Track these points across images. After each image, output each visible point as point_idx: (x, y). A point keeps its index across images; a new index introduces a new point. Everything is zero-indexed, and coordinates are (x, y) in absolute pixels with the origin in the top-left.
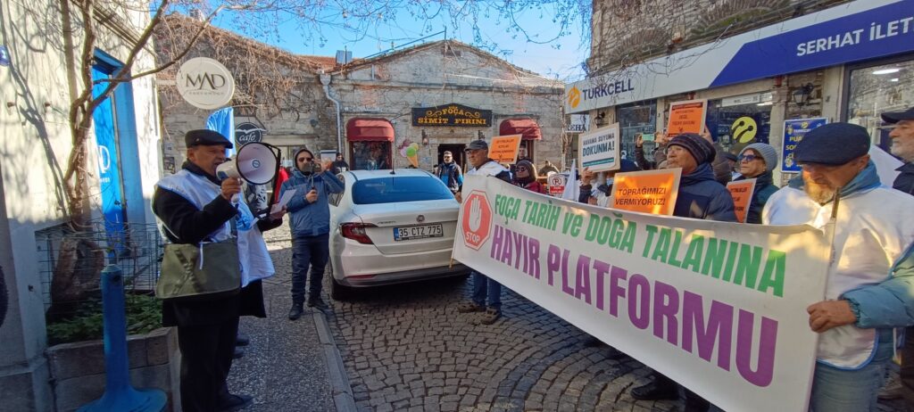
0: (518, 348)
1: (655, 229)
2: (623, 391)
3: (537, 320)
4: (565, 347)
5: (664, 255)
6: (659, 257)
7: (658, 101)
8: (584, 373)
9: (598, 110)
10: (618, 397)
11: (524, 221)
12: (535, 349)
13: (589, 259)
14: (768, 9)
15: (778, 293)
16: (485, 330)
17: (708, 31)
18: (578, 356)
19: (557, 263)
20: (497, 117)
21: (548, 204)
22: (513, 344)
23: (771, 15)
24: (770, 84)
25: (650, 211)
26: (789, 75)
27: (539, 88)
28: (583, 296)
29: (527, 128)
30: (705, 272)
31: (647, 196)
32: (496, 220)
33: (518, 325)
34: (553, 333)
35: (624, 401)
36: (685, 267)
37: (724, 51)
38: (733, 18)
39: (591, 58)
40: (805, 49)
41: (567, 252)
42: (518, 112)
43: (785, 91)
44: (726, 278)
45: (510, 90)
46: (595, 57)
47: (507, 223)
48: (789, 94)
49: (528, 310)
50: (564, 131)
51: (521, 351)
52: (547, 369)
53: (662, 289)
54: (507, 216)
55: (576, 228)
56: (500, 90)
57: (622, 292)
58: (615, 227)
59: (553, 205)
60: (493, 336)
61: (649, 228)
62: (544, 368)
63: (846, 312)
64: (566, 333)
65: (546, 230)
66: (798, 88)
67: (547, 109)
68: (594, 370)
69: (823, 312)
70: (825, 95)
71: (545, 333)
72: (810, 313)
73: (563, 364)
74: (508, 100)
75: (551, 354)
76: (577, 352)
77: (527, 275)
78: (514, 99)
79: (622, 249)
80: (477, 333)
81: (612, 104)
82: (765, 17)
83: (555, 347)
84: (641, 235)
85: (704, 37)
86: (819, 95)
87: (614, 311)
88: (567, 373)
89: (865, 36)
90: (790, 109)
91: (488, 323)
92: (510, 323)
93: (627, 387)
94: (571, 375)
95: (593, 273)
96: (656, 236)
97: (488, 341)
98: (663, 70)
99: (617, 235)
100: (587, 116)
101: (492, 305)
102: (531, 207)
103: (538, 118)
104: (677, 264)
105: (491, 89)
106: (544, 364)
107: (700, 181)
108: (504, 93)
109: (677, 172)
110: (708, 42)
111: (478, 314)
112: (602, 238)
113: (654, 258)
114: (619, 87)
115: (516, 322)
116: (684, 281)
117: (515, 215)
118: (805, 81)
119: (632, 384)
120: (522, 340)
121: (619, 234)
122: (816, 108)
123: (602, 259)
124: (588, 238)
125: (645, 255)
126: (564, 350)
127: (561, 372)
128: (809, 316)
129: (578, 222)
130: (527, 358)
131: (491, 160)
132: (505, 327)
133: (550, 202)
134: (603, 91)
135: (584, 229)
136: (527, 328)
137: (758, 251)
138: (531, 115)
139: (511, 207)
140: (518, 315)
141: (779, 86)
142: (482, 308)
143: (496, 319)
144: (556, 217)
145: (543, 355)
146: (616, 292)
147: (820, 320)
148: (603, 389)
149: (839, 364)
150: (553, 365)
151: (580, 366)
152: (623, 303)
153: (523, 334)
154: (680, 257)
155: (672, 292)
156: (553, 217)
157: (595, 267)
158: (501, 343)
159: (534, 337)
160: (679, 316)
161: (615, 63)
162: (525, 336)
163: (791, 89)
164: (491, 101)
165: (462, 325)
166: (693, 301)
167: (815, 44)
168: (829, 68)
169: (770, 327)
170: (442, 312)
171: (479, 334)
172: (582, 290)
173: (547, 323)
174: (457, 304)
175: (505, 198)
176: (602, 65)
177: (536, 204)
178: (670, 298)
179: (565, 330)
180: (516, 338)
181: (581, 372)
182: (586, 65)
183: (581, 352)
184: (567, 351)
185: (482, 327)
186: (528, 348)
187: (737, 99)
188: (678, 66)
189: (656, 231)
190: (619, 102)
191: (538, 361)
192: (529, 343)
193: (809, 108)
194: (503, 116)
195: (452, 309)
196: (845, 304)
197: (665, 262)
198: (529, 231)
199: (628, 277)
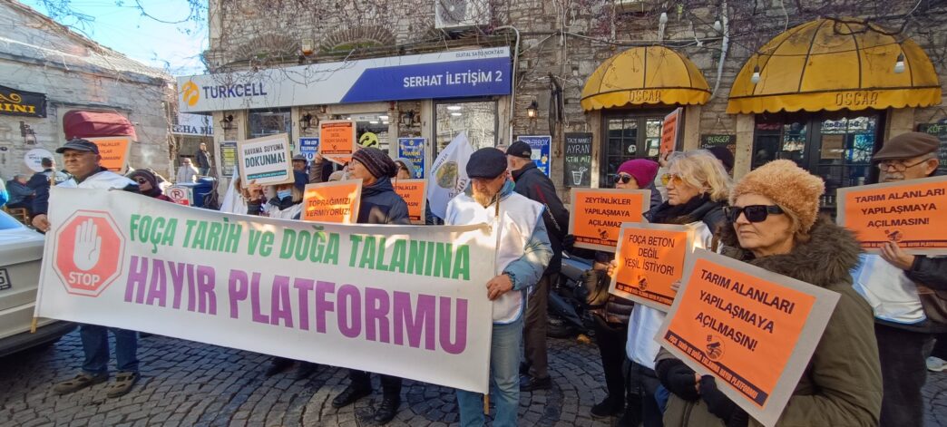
0: (182, 409)
1: (360, 239)
2: (323, 406)
3: (195, 367)
4: (245, 386)
5: (371, 262)
6: (367, 265)
7: (293, 110)
8: (277, 405)
9: (224, 112)
10: (320, 414)
11: (185, 245)
12: (207, 402)
13: (288, 278)
14: (381, 43)
15: (467, 278)
16: (119, 404)
17: (334, 50)
18: (264, 390)
19: (242, 289)
20: (55, 104)
21: (223, 223)
22: (172, 408)
23: (383, 49)
24: (385, 107)
25: (341, 220)
26: (399, 101)
27: (128, 73)
28: (282, 321)
29: (113, 124)
30: (410, 271)
31: (337, 207)
32: (131, 249)
33: (172, 381)
34: (223, 375)
35: (327, 415)
36: (392, 269)
37: (351, 73)
38: (355, 44)
39: (211, 51)
40: (409, 83)
41: (257, 276)
42: (94, 101)
43: (397, 114)
44: (428, 273)
45: (76, 69)
46: (216, 51)
47: (155, 251)
48: (400, 117)
49: (179, 359)
50: (169, 133)
51: (189, 411)
52: (231, 418)
53: (373, 294)
54: (155, 242)
55: (267, 246)
56: (58, 66)
57: (330, 306)
58: (315, 241)
59: (229, 223)
60: (137, 407)
61: (353, 237)
62: (227, 419)
63: (507, 282)
64: (240, 369)
65: (223, 252)
66: (405, 113)
67: (142, 102)
68: (287, 398)
69: (496, 285)
70: (422, 121)
71: (213, 378)
72: (488, 288)
73: (250, 405)
74: (74, 83)
75: (229, 401)
76: (261, 385)
77: (196, 313)
78: (84, 81)
79: (326, 261)
80: (105, 413)
81: (245, 107)
82: (379, 50)
83: (233, 390)
84: (345, 246)
85: (331, 55)
86: (419, 121)
87: (321, 327)
88: (258, 412)
89: (444, 80)
90: (401, 129)
91: (119, 394)
92: (156, 383)
93: (326, 400)
94: (264, 413)
95: (294, 295)
96: (361, 246)
97: (129, 418)
98: (302, 80)
99: (319, 248)
100: (210, 118)
101: (122, 368)
102: (195, 229)
103: (129, 112)
104: (385, 268)
105: (40, 63)
106: (226, 414)
107: (381, 192)
108: (66, 71)
109: (359, 184)
110: (335, 60)
111: (97, 387)
112: (301, 254)
113: (362, 266)
114: (248, 90)
115: (166, 379)
116: (392, 282)
117: (169, 240)
118: (408, 108)
119: (328, 396)
120: (184, 397)
121: (321, 248)
122: (418, 130)
123: (305, 276)
124: (283, 256)
125: (352, 264)
126: (245, 389)
127: (250, 416)
128: (487, 290)
129: (267, 240)
130: (200, 417)
131: (104, 169)
132: (151, 390)
133: (226, 219)
134: (230, 91)
135: (277, 247)
136: (187, 380)
137: (449, 245)
138: (118, 108)
139: (162, 231)
140: (166, 369)
141: (393, 109)
142: (103, 376)
143: (134, 384)
144: (237, 237)
145: (221, 404)
146: (323, 307)
147: (494, 292)
148: (303, 413)
149: (506, 321)
150: (237, 410)
151: (270, 399)
152: (331, 318)
153: (183, 390)
154: (387, 261)
155: (382, 295)
156: (231, 236)
157: (295, 286)
158: (153, 413)
159: (200, 388)
160: (390, 316)
161: (242, 62)
162: (187, 391)
163: (401, 113)
164: (41, 80)
165: (73, 411)
166: (402, 298)
167: (414, 80)
168: (424, 100)
169: (462, 304)
170: (23, 405)
171: (110, 414)
172: (281, 314)
173: (211, 366)
174: (49, 385)
175: (148, 218)
176: (226, 61)
177: (204, 224)
178: (381, 302)
179: (238, 367)
180: (174, 398)
181: (273, 406)
182: (206, 57)
183: (264, 384)
184: (249, 389)
185: (112, 403)
186: (196, 405)
187: (362, 116)
188: (315, 78)
189: (361, 240)
190: (252, 106)
191: (215, 414)
192: (195, 398)
193: (413, 129)
194: (67, 104)
195: (40, 396)
196: (506, 276)
197: (373, 268)
198: (197, 258)
199: (337, 289)
